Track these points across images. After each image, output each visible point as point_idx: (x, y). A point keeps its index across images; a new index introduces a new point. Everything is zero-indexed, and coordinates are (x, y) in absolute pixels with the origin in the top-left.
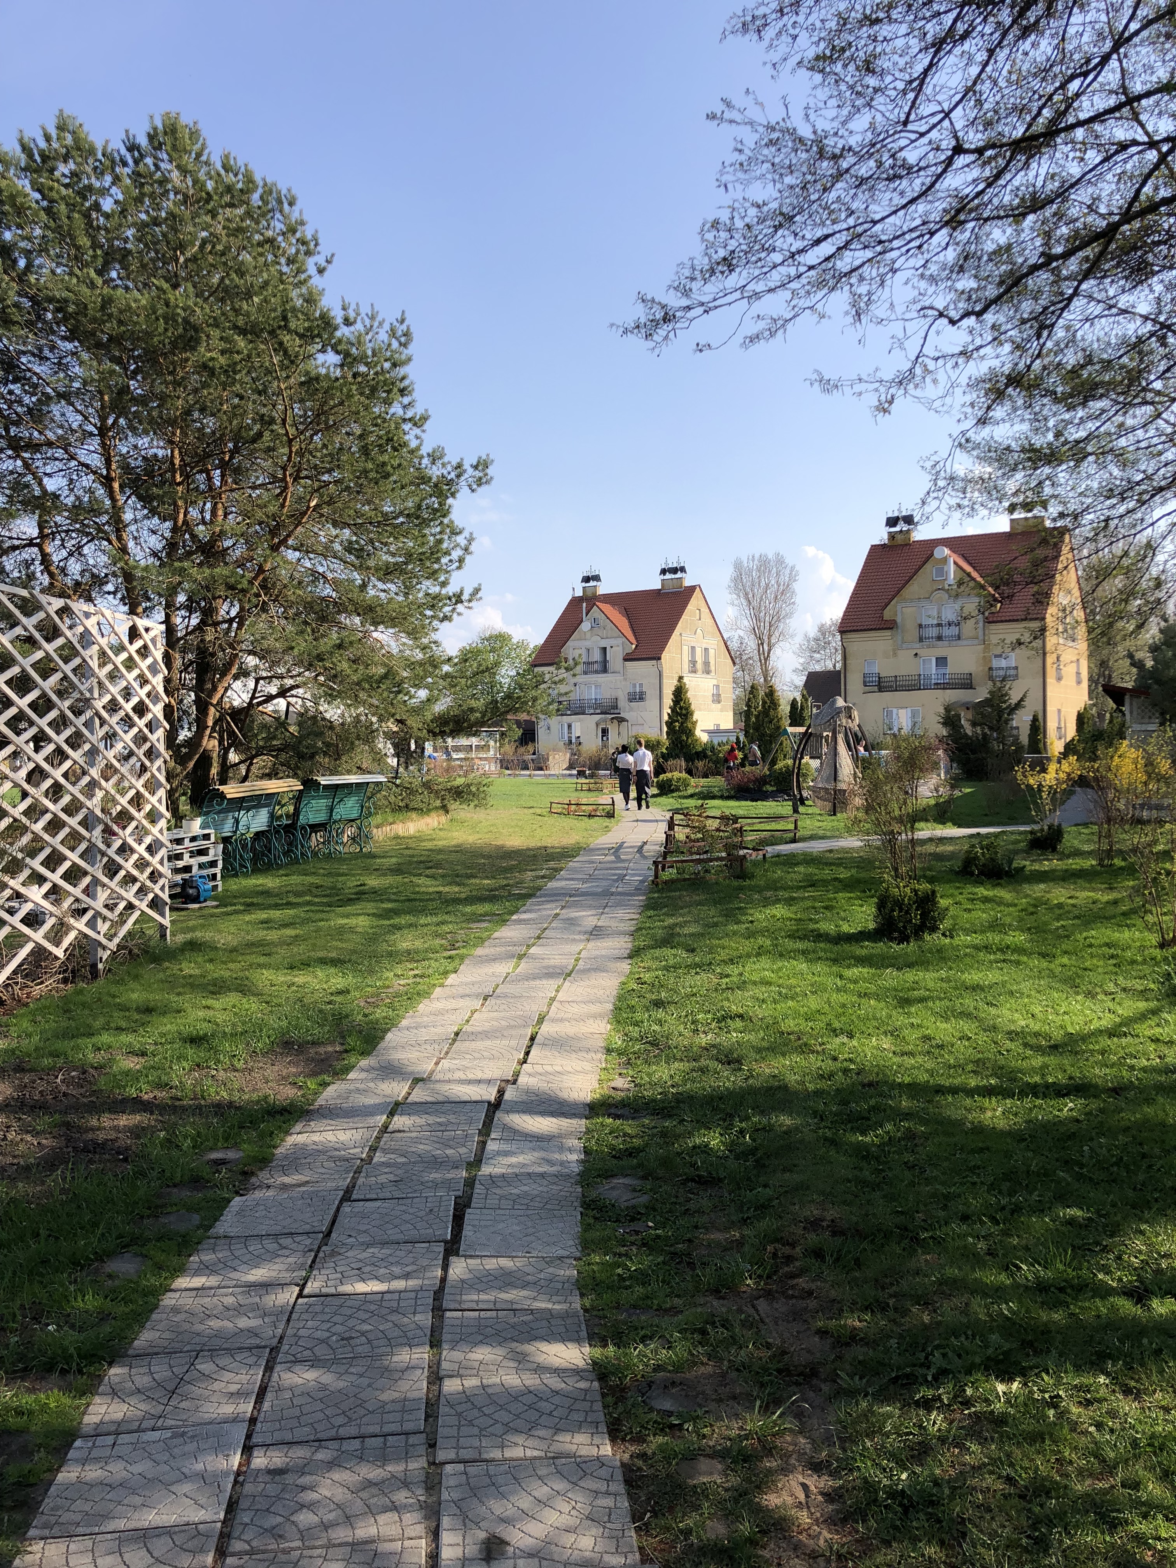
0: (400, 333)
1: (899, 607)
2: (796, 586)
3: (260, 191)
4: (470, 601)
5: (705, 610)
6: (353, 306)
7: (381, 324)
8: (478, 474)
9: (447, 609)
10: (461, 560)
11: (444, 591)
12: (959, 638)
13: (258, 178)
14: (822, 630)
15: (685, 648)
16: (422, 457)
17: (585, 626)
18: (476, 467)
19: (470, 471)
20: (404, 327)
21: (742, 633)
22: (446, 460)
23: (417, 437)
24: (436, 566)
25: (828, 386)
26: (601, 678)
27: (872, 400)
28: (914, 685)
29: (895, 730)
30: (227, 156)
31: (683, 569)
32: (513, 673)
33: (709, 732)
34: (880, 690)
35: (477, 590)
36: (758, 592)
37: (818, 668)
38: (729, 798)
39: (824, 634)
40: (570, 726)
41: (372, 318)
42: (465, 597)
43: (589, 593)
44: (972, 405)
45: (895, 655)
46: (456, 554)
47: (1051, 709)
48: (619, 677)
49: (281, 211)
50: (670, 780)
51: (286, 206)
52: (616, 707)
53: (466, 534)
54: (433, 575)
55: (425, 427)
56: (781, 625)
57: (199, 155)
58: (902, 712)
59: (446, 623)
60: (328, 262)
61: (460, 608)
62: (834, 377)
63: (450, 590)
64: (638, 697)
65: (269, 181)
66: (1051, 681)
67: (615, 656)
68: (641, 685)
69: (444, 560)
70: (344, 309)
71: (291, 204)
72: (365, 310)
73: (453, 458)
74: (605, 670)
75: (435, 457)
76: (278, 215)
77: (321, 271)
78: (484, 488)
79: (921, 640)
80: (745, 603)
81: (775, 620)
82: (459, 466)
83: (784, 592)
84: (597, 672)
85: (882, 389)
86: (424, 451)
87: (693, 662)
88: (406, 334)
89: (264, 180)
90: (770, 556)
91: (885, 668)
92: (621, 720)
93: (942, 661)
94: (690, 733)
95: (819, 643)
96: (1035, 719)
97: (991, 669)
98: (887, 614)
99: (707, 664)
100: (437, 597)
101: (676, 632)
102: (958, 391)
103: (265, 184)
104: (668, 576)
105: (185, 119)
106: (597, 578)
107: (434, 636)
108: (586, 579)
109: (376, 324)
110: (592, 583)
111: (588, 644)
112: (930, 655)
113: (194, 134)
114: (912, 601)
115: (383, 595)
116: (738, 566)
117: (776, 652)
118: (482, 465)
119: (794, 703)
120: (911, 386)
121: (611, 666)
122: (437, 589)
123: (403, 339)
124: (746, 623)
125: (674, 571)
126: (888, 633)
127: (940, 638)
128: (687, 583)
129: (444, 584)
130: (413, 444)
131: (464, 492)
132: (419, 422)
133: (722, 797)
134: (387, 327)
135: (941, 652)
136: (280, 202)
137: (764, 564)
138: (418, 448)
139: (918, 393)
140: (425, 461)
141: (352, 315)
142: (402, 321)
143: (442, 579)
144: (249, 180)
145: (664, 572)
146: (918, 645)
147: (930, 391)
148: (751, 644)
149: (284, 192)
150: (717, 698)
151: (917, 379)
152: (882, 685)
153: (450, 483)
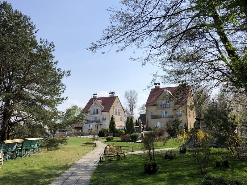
0: (52, 45)
1: (157, 101)
2: (137, 96)
3: (23, 17)
4: (65, 100)
5: (118, 101)
6: (42, 39)
7: (48, 43)
8: (68, 74)
9: (60, 101)
10: (63, 91)
11: (60, 98)
12: (169, 107)
13: (23, 14)
14: (143, 105)
15: (114, 109)
16: (56, 70)
17: (93, 104)
18: (67, 72)
19: (66, 73)
20: (53, 44)
21: (127, 106)
22: (61, 71)
23: (55, 66)
24: (58, 92)
25: (133, 59)
26: (96, 115)
27: (141, 62)
28: (161, 117)
29: (157, 127)
30: (16, 10)
31: (114, 93)
32: (78, 114)
33: (119, 127)
34: (154, 118)
35: (67, 97)
36: (130, 98)
37: (142, 113)
38: (122, 142)
39: (143, 106)
40: (90, 126)
41: (47, 42)
42: (65, 99)
43: (94, 97)
44: (161, 64)
45: (157, 111)
46: (62, 90)
47: (189, 122)
48: (100, 115)
49: (27, 21)
50: (109, 138)
51: (28, 20)
52: (100, 121)
53: (65, 86)
54: (57, 94)
55: (57, 64)
56: (135, 104)
57: (10, 9)
58: (159, 123)
59: (60, 104)
60: (37, 31)
61: (63, 101)
62: (134, 58)
63: (61, 97)
64: (104, 119)
65: (25, 15)
66: (188, 117)
67: (100, 111)
68: (105, 117)
69: (60, 91)
70: (41, 40)
71: (29, 20)
72: (45, 40)
73: (62, 70)
74: (97, 113)
75: (59, 70)
76: (26, 22)
77: (36, 32)
78: (69, 76)
79: (162, 108)
80: (127, 100)
81: (134, 103)
82: (64, 72)
83: (135, 98)
84: (96, 114)
85: (143, 61)
86: (56, 69)
87: (116, 112)
88: (54, 45)
89: (24, 15)
90: (132, 90)
91: (155, 114)
92: (101, 124)
93: (166, 112)
94: (114, 127)
95: (142, 109)
96: (185, 124)
97: (176, 114)
98: (155, 103)
99: (119, 112)
100: (58, 99)
101: (113, 106)
102: (158, 61)
103: (24, 16)
104: (111, 94)
105: (8, 3)
106: (96, 94)
107: (56, 108)
108: (94, 95)
109: (47, 43)
110: (95, 95)
111: (94, 108)
112: (164, 111)
113: (10, 6)
114: (160, 100)
115: (46, 98)
116: (126, 92)
117: (134, 110)
118: (69, 72)
119: (136, 121)
120: (149, 60)
121: (99, 113)
122: (58, 97)
123: (53, 46)
124: (128, 104)
125: (112, 93)
126: (155, 106)
127: (166, 108)
128: (115, 96)
129: (59, 96)
130: (54, 67)
131: (65, 77)
132: (56, 63)
133: (120, 141)
134: (49, 44)
135: (166, 110)
136: (27, 19)
137: (131, 92)
138: (55, 68)
139: (150, 61)
140: (57, 71)
141: (42, 41)
142: (53, 43)
143: (59, 95)
144: (21, 14)
145: (110, 93)
146: (161, 109)
147: (152, 61)
148: (129, 108)
149: (28, 17)
150: (121, 120)
151: (150, 59)
152: (154, 117)
153: (62, 75)
